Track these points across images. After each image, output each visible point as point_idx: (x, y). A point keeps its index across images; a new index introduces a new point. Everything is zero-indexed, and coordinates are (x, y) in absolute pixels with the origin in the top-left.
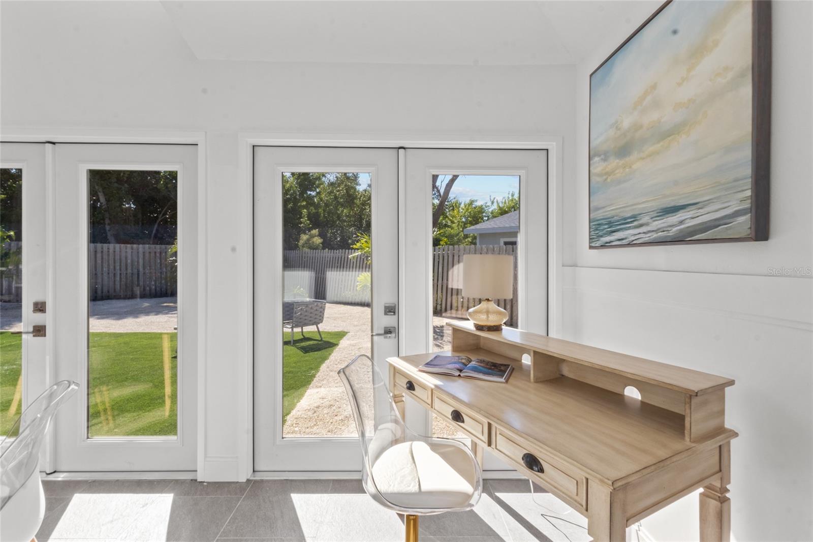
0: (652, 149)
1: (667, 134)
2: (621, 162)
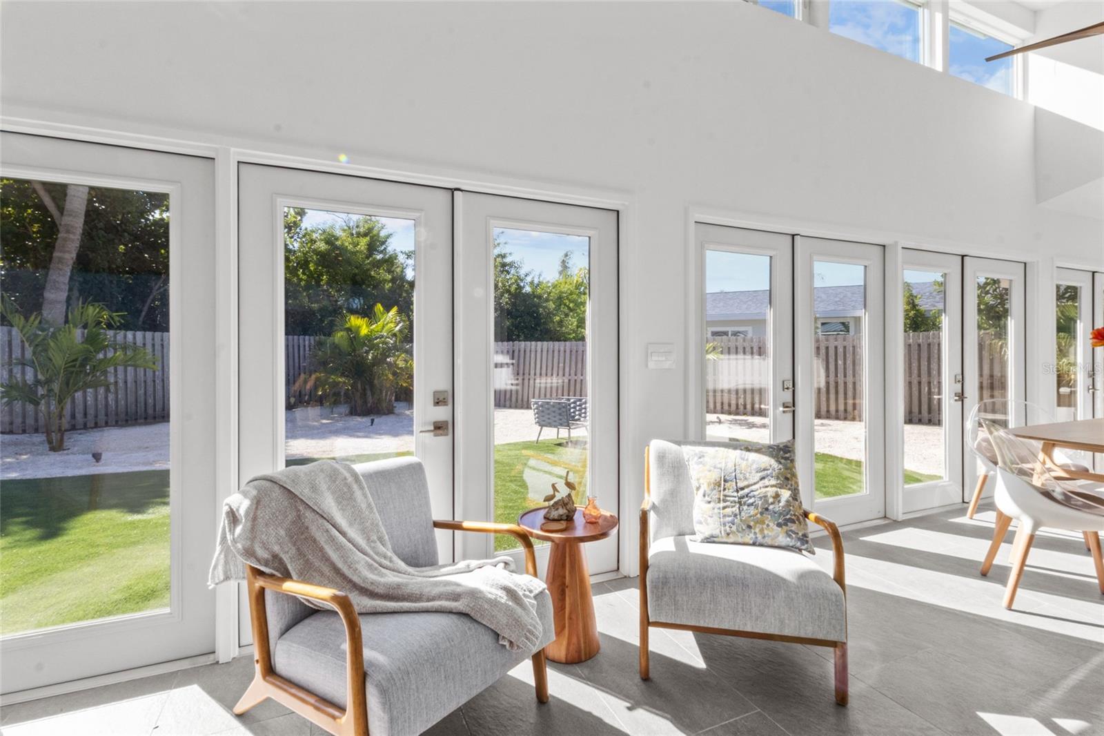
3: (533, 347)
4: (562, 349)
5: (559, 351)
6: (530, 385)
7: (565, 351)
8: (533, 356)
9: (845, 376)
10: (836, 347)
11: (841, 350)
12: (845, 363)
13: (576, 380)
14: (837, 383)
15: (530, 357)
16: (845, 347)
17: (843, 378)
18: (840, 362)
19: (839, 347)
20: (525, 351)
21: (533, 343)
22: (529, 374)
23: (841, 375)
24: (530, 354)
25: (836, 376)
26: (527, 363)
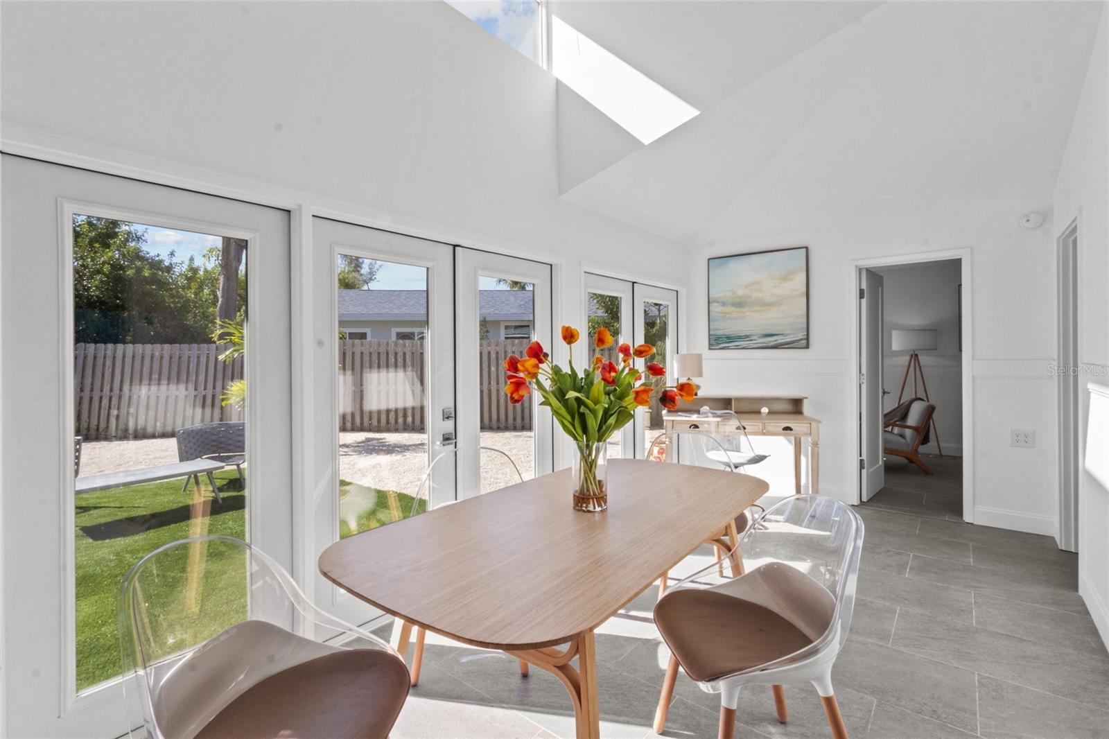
0: (757, 308)
1: (768, 305)
2: (736, 310)
3: (109, 352)
4: (157, 354)
5: (152, 357)
6: (103, 405)
7: (162, 357)
8: (109, 363)
9: (498, 383)
10: (489, 353)
11: (493, 356)
12: (497, 370)
13: (177, 396)
14: (490, 391)
15: (104, 365)
16: (497, 353)
17: (495, 386)
18: (493, 369)
19: (492, 353)
20: (95, 357)
21: (110, 346)
22: (102, 391)
23: (493, 382)
24: (104, 361)
25: (490, 383)
26: (99, 374)
